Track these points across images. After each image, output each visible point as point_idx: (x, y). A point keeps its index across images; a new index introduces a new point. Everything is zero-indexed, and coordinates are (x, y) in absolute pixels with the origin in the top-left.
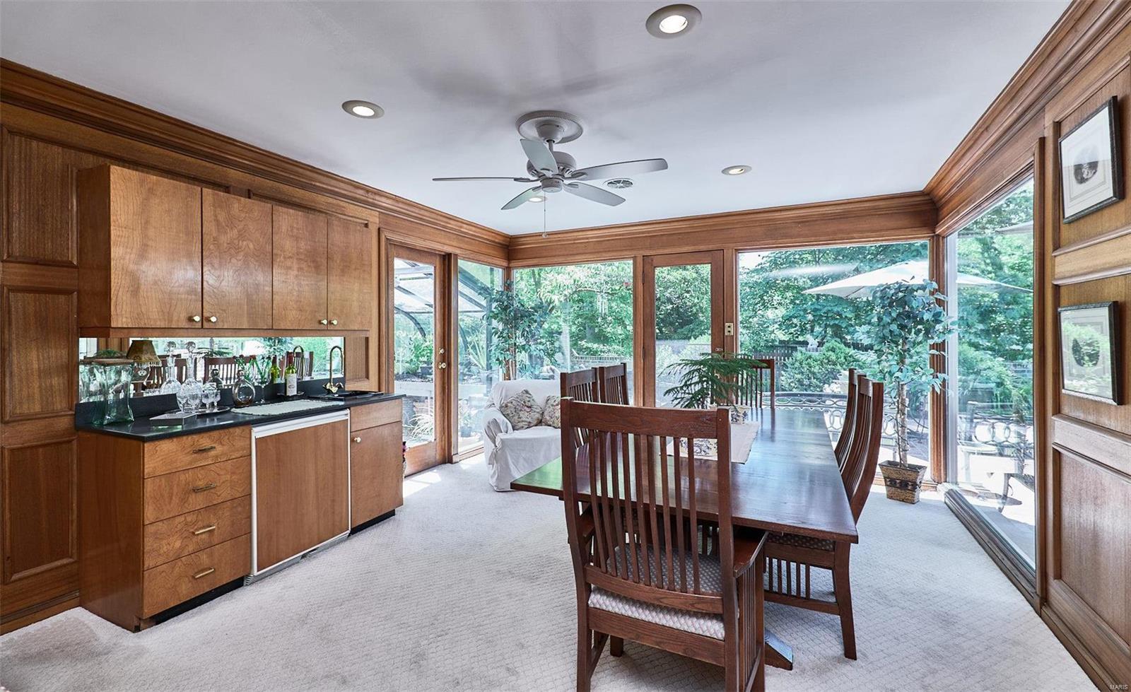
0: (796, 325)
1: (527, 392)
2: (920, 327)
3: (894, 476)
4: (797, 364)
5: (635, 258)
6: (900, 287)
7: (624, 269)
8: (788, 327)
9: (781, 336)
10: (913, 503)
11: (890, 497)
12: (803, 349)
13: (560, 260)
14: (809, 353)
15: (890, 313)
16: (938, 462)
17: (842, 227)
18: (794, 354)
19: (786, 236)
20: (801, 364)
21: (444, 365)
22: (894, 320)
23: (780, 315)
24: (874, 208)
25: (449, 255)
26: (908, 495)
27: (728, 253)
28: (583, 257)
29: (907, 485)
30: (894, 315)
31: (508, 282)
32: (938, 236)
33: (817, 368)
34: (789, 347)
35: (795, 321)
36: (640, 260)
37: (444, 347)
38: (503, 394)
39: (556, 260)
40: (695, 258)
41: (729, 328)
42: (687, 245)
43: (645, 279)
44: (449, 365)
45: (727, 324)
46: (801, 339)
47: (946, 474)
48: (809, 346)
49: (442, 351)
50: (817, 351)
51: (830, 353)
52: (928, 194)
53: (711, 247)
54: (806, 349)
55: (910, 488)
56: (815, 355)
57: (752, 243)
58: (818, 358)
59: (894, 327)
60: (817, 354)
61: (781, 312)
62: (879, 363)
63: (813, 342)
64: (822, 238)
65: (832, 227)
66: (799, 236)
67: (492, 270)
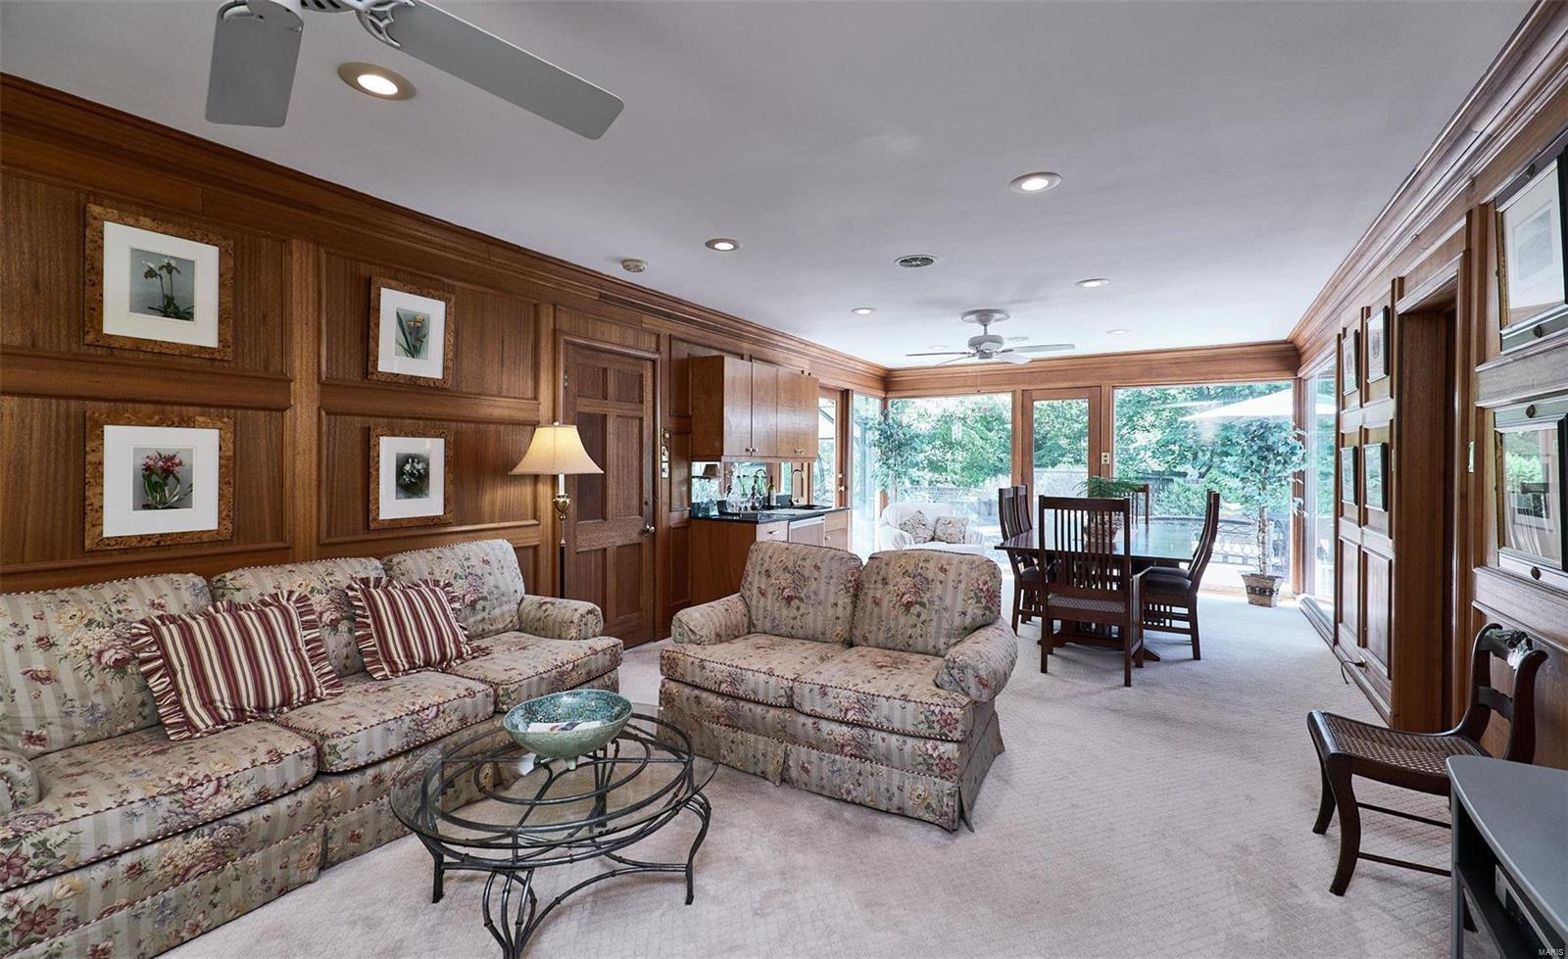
0: (1174, 452)
1: (920, 513)
2: (1279, 458)
3: (1254, 584)
4: (1173, 497)
5: (1014, 392)
6: (1262, 424)
7: (1003, 402)
8: (1164, 454)
9: (1155, 465)
10: (1270, 606)
11: (1251, 603)
12: (1181, 480)
13: (939, 392)
14: (1188, 485)
15: (1252, 447)
16: (1298, 575)
17: (1213, 368)
18: (1171, 486)
19: (1159, 376)
20: (1178, 497)
21: (843, 488)
22: (1254, 452)
23: (1155, 441)
24: (1243, 353)
25: (847, 390)
26: (1266, 600)
27: (1105, 390)
28: (961, 390)
29: (1265, 592)
30: (1255, 448)
31: (885, 412)
32: (1300, 378)
33: (1197, 501)
34: (1164, 479)
35: (1172, 447)
36: (1019, 394)
37: (841, 472)
38: (899, 514)
39: (934, 392)
40: (1074, 392)
41: (1105, 458)
42: (1066, 381)
43: (1023, 410)
44: (846, 488)
45: (1103, 454)
46: (1179, 469)
47: (1304, 587)
48: (1188, 477)
49: (840, 476)
50: (1197, 483)
51: (1212, 485)
52: (1291, 342)
53: (1089, 384)
54: (1185, 481)
55: (1267, 593)
56: (1194, 487)
57: (1127, 380)
58: (1198, 490)
59: (1254, 458)
60: (1198, 486)
61: (1156, 435)
62: (1243, 488)
63: (1193, 473)
64: (1194, 378)
65: (1205, 367)
66: (1173, 375)
67: (867, 399)
